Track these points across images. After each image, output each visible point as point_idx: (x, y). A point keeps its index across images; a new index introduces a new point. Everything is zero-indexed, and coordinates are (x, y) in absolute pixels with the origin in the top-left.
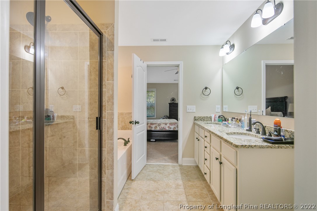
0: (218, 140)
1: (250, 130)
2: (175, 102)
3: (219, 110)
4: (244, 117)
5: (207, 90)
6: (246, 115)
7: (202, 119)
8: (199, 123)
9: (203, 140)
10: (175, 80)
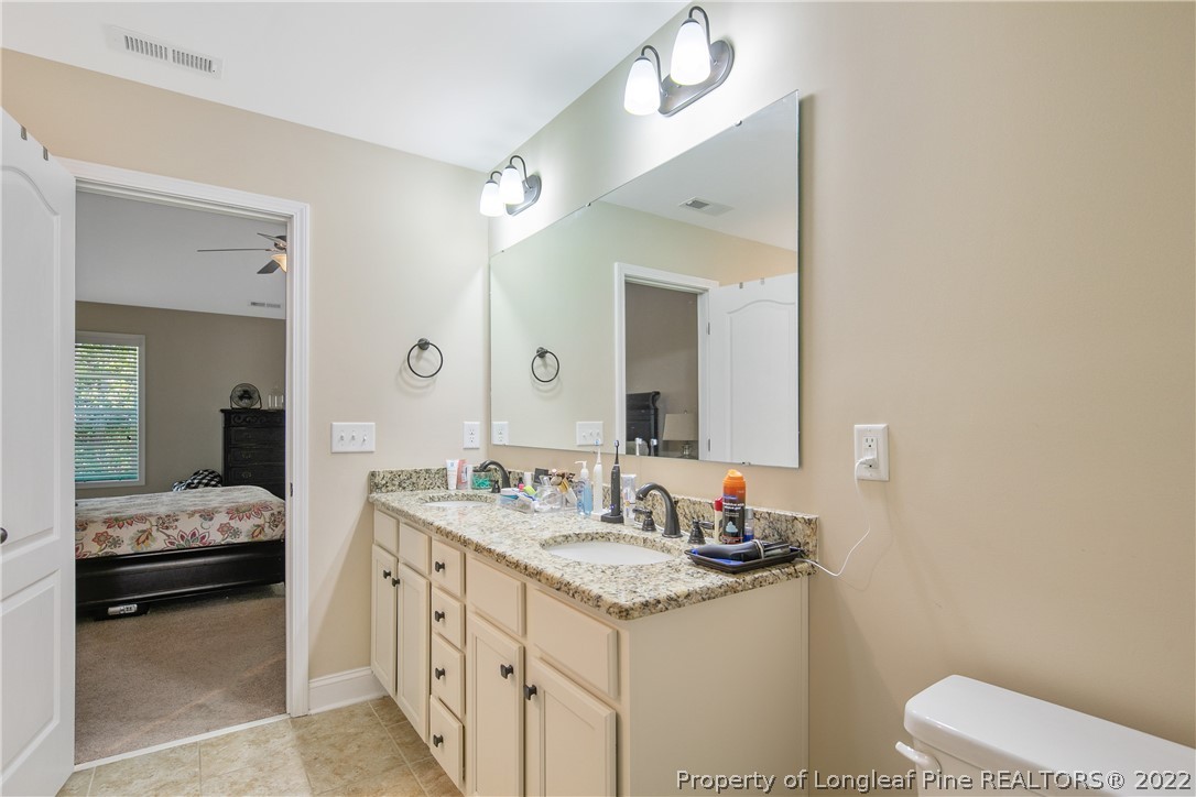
0: (513, 582)
1: (616, 517)
2: (257, 406)
3: (477, 440)
4: (590, 468)
5: (426, 354)
6: (599, 460)
7: (408, 481)
8: (395, 499)
9: (423, 582)
10: (254, 304)
